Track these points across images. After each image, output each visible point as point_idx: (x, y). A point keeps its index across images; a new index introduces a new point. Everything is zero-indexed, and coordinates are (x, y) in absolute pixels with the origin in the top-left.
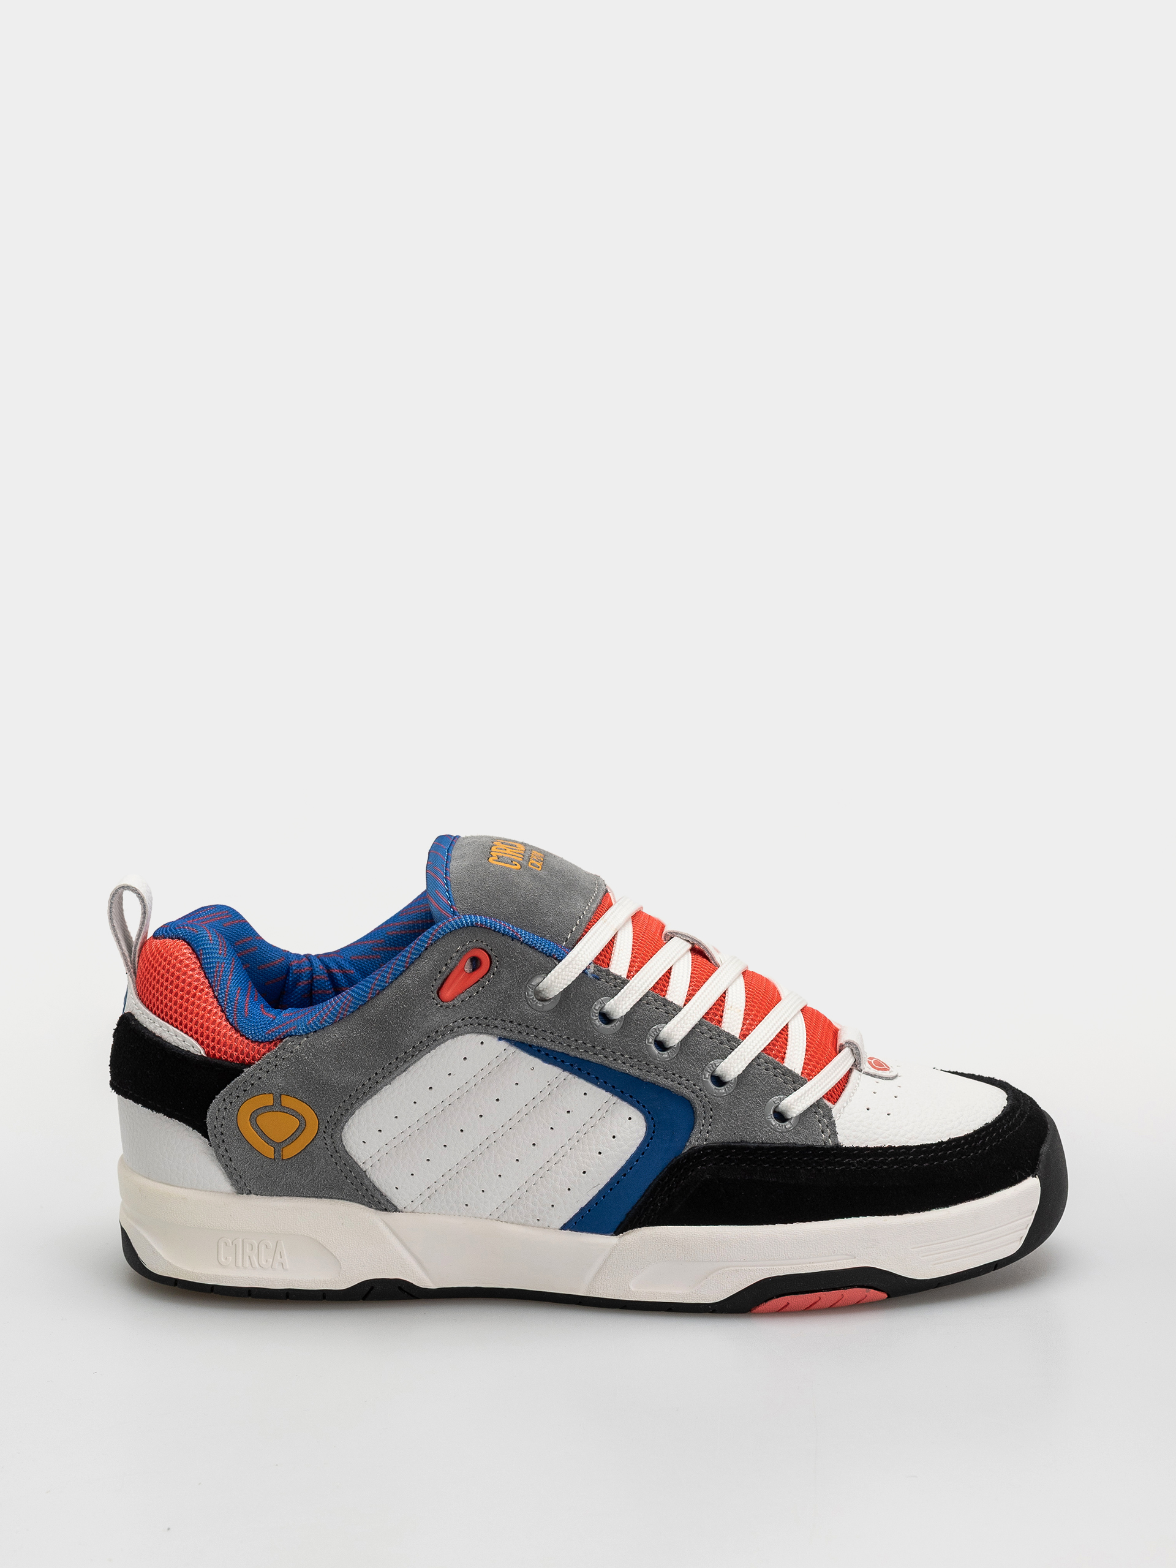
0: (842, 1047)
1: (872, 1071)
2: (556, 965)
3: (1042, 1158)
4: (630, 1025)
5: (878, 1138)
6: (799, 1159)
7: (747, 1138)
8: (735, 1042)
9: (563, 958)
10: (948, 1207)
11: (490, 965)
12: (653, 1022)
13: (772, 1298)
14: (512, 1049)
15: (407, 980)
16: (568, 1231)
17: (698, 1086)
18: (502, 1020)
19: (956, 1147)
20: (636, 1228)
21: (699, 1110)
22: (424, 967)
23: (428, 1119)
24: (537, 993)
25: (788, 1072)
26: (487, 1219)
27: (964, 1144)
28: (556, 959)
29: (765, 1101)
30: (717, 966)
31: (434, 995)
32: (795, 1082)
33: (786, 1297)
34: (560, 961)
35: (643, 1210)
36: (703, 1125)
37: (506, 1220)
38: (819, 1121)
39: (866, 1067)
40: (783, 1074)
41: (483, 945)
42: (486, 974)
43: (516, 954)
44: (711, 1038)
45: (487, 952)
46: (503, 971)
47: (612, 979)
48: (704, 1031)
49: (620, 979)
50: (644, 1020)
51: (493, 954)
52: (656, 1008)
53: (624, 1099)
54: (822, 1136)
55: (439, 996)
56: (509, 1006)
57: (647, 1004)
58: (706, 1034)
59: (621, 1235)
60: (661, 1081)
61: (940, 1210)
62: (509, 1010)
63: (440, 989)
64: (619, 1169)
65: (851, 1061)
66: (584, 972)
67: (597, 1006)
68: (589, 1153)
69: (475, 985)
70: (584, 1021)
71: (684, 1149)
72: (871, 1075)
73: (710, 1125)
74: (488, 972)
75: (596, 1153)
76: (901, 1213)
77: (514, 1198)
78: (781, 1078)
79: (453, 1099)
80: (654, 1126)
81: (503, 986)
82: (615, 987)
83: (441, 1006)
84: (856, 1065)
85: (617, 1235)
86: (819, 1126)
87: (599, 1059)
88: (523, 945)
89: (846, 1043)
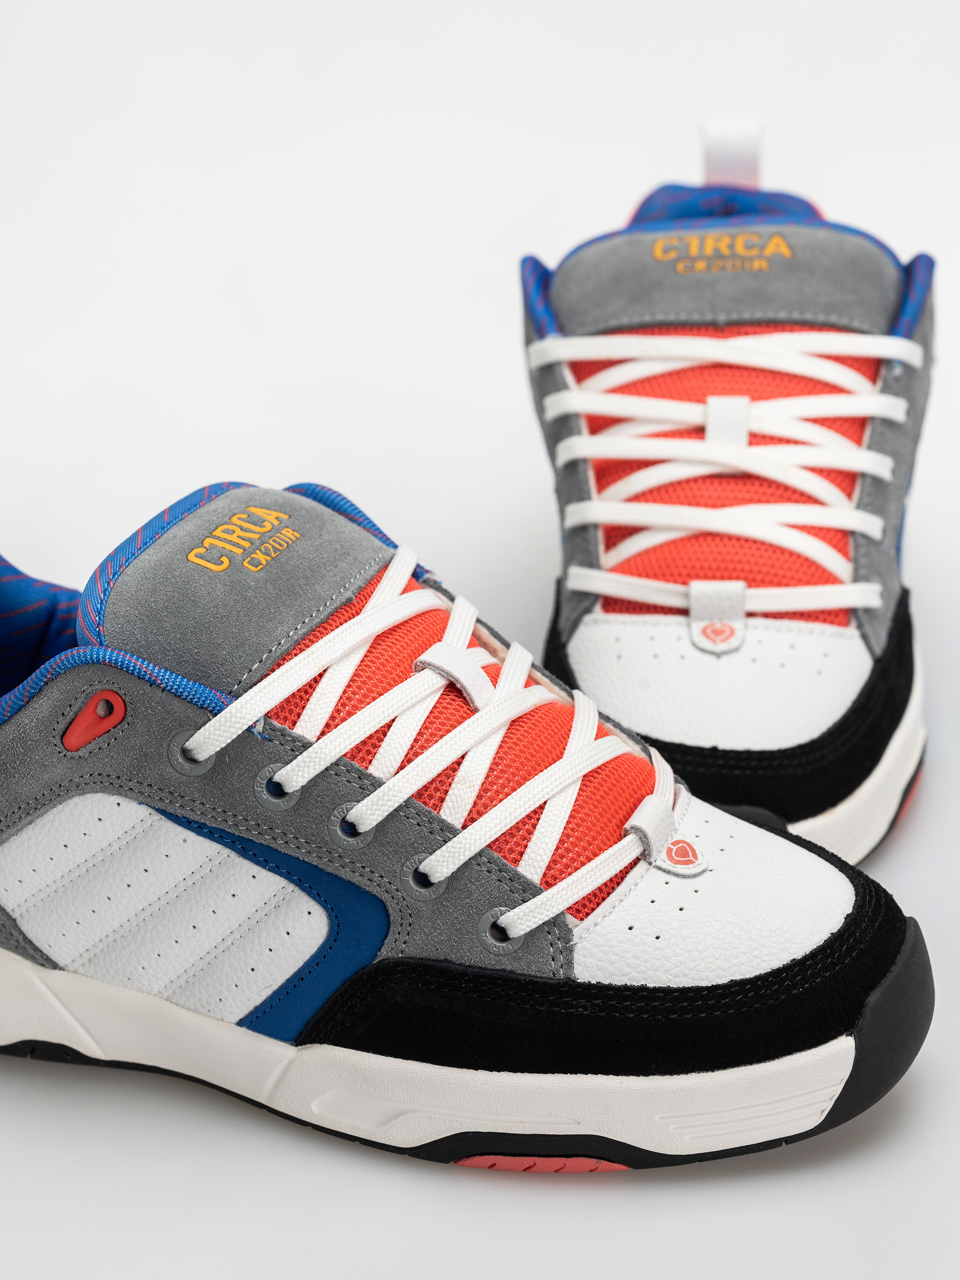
0: (626, 834)
1: (668, 865)
2: (210, 720)
3: (867, 1011)
4: (308, 801)
5: (629, 973)
6: (515, 993)
7: (453, 957)
8: (450, 832)
9: (219, 711)
10: (713, 1071)
11: (125, 714)
12: (340, 799)
13: (475, 1155)
14: (157, 816)
15: (26, 719)
16: (244, 1029)
17: (394, 885)
18: (138, 782)
19: (737, 993)
20: (316, 1043)
21: (394, 915)
22: (43, 706)
23: (73, 876)
24: (185, 753)
25: (517, 878)
26: (155, 995)
27: (750, 990)
28: (211, 712)
29: (480, 914)
30: (475, 711)
31: (57, 741)
32: (528, 891)
33: (492, 1156)
34: (216, 715)
35: (321, 1025)
36: (399, 933)
37: (175, 1002)
38: (551, 944)
39: (660, 858)
40: (510, 879)
41: (115, 688)
42: (120, 723)
43: (153, 704)
44: (418, 824)
45: (121, 697)
46: (138, 723)
47: (288, 741)
48: (411, 815)
49: (299, 741)
50: (328, 796)
51: (127, 699)
52: (348, 781)
53: (303, 889)
54: (551, 966)
55: (62, 742)
56: (145, 766)
57: (336, 775)
58: (412, 818)
59: (300, 1047)
60: (346, 874)
61: (702, 1074)
62: (146, 771)
63: (64, 733)
64: (296, 970)
65: (636, 852)
66: (249, 730)
67: (266, 773)
68: (258, 948)
69: (106, 735)
70: (244, 792)
71: (374, 959)
72: (664, 871)
73: (408, 934)
74: (122, 721)
75: (266, 949)
76: (646, 1074)
77: (181, 980)
78: (506, 884)
79: (96, 861)
80: (339, 926)
81: (138, 742)
82: (293, 750)
83: (65, 755)
84: (644, 856)
85: (296, 1046)
86: (549, 952)
87: (266, 840)
88: (164, 693)
89: (632, 828)
